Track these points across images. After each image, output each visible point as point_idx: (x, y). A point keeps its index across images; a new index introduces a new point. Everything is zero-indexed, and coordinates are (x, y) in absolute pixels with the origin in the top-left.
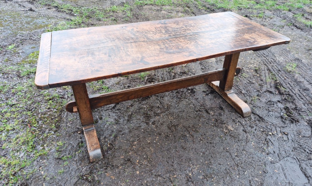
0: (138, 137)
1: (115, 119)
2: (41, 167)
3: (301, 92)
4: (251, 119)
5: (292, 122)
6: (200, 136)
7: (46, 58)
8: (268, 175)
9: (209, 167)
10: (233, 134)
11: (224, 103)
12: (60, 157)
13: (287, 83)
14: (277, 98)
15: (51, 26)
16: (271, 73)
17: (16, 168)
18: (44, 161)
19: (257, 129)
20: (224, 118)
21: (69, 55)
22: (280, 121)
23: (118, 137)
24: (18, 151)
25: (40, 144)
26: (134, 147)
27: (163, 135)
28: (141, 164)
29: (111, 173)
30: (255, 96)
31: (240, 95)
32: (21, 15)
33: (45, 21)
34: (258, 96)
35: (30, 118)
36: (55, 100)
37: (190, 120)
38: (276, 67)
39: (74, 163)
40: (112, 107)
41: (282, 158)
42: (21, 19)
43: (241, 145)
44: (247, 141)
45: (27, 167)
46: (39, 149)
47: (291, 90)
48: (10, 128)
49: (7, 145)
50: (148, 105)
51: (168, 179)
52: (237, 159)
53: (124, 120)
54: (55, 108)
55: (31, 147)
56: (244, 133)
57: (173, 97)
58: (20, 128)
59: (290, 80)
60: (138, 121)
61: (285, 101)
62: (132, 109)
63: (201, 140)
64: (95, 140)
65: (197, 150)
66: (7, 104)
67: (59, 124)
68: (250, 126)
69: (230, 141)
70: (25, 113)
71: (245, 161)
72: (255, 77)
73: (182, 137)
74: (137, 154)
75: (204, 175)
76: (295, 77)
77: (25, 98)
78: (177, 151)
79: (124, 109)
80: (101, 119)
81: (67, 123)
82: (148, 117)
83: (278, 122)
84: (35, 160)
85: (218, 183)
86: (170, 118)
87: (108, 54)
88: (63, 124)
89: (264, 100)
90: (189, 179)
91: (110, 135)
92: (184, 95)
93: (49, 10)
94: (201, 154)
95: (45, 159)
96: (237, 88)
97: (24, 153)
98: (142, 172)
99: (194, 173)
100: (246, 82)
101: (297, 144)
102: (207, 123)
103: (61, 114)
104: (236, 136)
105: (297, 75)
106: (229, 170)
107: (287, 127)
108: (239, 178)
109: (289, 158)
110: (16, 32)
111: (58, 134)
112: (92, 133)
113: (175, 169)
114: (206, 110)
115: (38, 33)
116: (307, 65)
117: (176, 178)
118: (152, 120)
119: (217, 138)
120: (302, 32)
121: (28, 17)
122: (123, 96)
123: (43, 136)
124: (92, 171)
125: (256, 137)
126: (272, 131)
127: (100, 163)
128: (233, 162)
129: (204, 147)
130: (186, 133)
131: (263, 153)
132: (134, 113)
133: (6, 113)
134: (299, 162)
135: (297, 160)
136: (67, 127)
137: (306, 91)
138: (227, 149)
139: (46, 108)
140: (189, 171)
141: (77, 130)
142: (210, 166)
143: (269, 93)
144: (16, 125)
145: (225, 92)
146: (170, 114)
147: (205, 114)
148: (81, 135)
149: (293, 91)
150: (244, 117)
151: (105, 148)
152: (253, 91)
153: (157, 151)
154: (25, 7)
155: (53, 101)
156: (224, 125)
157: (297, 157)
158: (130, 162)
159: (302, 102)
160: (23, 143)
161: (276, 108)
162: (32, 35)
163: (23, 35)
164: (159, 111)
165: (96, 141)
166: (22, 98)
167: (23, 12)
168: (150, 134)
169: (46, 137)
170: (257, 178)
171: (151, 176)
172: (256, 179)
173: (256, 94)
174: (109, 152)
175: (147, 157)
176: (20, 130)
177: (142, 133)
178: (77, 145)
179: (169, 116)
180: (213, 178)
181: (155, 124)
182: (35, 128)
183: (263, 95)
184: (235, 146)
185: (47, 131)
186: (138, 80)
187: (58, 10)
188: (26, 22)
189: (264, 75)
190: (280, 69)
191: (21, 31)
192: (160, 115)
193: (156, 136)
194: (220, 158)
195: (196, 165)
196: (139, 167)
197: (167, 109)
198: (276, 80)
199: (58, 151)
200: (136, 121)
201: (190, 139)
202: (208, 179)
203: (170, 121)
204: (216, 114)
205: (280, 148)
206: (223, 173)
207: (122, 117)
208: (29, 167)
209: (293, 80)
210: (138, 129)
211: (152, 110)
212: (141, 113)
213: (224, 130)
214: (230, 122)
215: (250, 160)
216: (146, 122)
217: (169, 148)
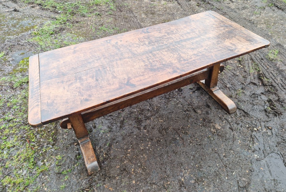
0: (131, 144)
1: (109, 127)
2: (44, 183)
3: (283, 81)
4: (236, 115)
5: (276, 116)
6: (189, 138)
7: (36, 88)
8: (254, 173)
9: (200, 171)
10: (220, 133)
11: (210, 99)
12: (60, 172)
13: (270, 73)
14: (260, 90)
15: (37, 27)
16: (254, 62)
17: (20, 187)
18: (46, 177)
19: (243, 125)
20: (211, 116)
21: (58, 83)
22: (264, 115)
23: (113, 146)
24: (21, 168)
25: (40, 160)
26: (128, 155)
27: (155, 140)
28: (136, 173)
29: (109, 184)
30: (240, 89)
31: (225, 89)
32: (6, 17)
33: (30, 22)
34: (242, 89)
35: (28, 132)
37: (179, 121)
38: (258, 56)
39: (73, 177)
41: (267, 154)
42: (6, 21)
43: (228, 145)
44: (234, 140)
45: (30, 185)
46: (40, 165)
47: (274, 80)
48: (10, 146)
49: (10, 164)
50: (138, 108)
51: (162, 186)
52: (225, 159)
53: (117, 126)
55: (32, 164)
56: (231, 131)
57: (162, 97)
58: (19, 144)
59: (272, 69)
60: (130, 126)
61: (269, 92)
62: (123, 114)
63: (190, 142)
64: (91, 152)
65: (187, 153)
66: (4, 119)
67: (56, 137)
68: (236, 123)
69: (218, 142)
70: (22, 127)
71: (233, 161)
72: (239, 68)
73: (173, 140)
74: (131, 163)
75: (195, 180)
76: (278, 65)
77: (21, 112)
78: (169, 156)
79: (116, 115)
80: (95, 127)
81: (63, 135)
82: (139, 121)
83: (262, 116)
84: (37, 177)
85: (208, 186)
86: (160, 121)
87: (95, 78)
88: (59, 136)
89: (248, 93)
90: (182, 185)
91: (105, 145)
92: (172, 94)
93: (33, 9)
94: (192, 157)
95: (46, 175)
96: (222, 82)
97: (26, 171)
98: (138, 181)
99: (186, 178)
100: (230, 75)
101: (280, 139)
102: (195, 123)
103: (57, 126)
104: (223, 135)
105: (279, 63)
106: (219, 172)
107: (270, 120)
108: (228, 180)
109: (273, 154)
110: (3, 38)
111: (56, 147)
112: (87, 145)
113: (168, 176)
114: (194, 109)
115: (25, 36)
117: (169, 185)
118: (143, 124)
119: (206, 139)
120: (283, 13)
121: (13, 18)
122: (113, 107)
123: (43, 151)
124: (91, 184)
125: (242, 134)
126: (256, 127)
127: (98, 175)
128: (222, 163)
129: (194, 149)
130: (176, 136)
131: (250, 151)
132: (125, 119)
133: (4, 129)
134: (283, 157)
135: (281, 155)
136: (64, 139)
138: (216, 149)
140: (182, 176)
141: (73, 142)
142: (201, 169)
143: (253, 85)
144: (16, 141)
145: (211, 89)
146: (159, 116)
147: (193, 114)
148: (78, 147)
149: (276, 81)
150: (229, 114)
151: (101, 159)
152: (237, 84)
153: (150, 158)
154: (9, 7)
156: (211, 124)
157: (280, 153)
158: (126, 172)
159: (284, 93)
160: (25, 160)
161: (260, 101)
162: (20, 39)
163: (11, 41)
164: (149, 114)
165: (92, 154)
166: (18, 112)
167: (8, 13)
168: (142, 141)
169: (45, 152)
170: (244, 177)
171: (146, 185)
172: (244, 179)
173: (240, 87)
174: (105, 163)
175: (141, 165)
176: (19, 147)
177: (135, 139)
178: (74, 157)
179: (159, 119)
180: (203, 181)
181: (146, 128)
182: (33, 144)
183: (247, 88)
184: (223, 146)
185: (45, 146)
187: (42, 8)
188: (12, 25)
189: (247, 65)
190: (263, 58)
191: (8, 36)
192: (151, 118)
193: (148, 142)
194: (210, 160)
195: (187, 170)
196: (135, 176)
197: (157, 111)
198: (259, 71)
199: (57, 166)
200: (129, 127)
201: (181, 143)
202: (199, 183)
203: (161, 125)
204: (203, 112)
205: (265, 144)
206: (213, 176)
207: (115, 123)
208: (32, 185)
209: (275, 68)
210: (130, 135)
211: (142, 114)
212: (133, 118)
213: (212, 130)
214: (217, 120)
215: (237, 159)
216: (138, 128)
217: (161, 154)
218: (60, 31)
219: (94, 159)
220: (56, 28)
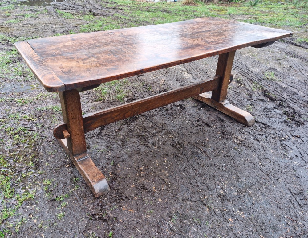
0: (142, 161)
1: (107, 146)
2: (31, 214)
3: (291, 96)
4: (256, 127)
5: (298, 125)
6: (213, 151)
8: (303, 180)
9: (239, 182)
10: (246, 144)
12: (53, 198)
13: (274, 91)
14: (270, 105)
16: (254, 82)
18: (33, 206)
19: (268, 136)
20: (228, 129)
22: (285, 126)
23: (119, 165)
25: (20, 187)
26: (142, 173)
27: (171, 155)
28: (160, 191)
29: (127, 206)
30: (249, 106)
34: (251, 105)
36: (22, 134)
37: (194, 136)
38: (255, 77)
39: (74, 203)
40: (98, 133)
43: (261, 154)
44: (264, 149)
45: (11, 218)
46: (21, 193)
47: (280, 96)
50: (139, 126)
51: (199, 202)
52: (263, 168)
53: (117, 145)
54: (25, 143)
55: (10, 191)
56: (257, 141)
57: (164, 115)
59: (274, 88)
61: (280, 106)
62: (122, 133)
63: (216, 154)
64: (96, 170)
67: (38, 160)
68: (259, 134)
69: (247, 152)
71: (273, 169)
72: (239, 87)
73: (194, 154)
74: (149, 181)
75: (237, 191)
78: (195, 170)
79: (113, 134)
80: (89, 148)
81: (47, 158)
82: (144, 139)
83: (283, 126)
84: (19, 208)
85: (256, 196)
86: (170, 137)
88: (42, 160)
89: (259, 108)
90: (223, 198)
91: (108, 164)
92: (175, 112)
94: (224, 169)
95: (32, 204)
98: (165, 199)
99: (225, 191)
100: (233, 93)
102: (214, 137)
103: (36, 149)
104: (251, 146)
105: (279, 83)
106: (262, 181)
107: (295, 130)
108: (276, 188)
111: (41, 172)
112: (88, 163)
113: (202, 190)
114: (206, 123)
116: (283, 73)
117: (208, 199)
118: (151, 141)
119: (232, 151)
122: (118, 113)
123: (21, 177)
125: (270, 144)
126: (283, 136)
128: (261, 172)
129: (223, 161)
130: (196, 150)
131: (287, 159)
132: (126, 137)
136: (49, 162)
137: (295, 96)
138: (248, 160)
139: (13, 145)
140: (220, 189)
141: (63, 164)
142: (240, 180)
143: (260, 102)
145: (221, 102)
146: (168, 132)
147: (207, 128)
148: (71, 169)
149: (283, 97)
150: (248, 126)
151: (108, 179)
152: (244, 101)
153: (172, 173)
155: (19, 136)
156: (233, 137)
158: (146, 190)
159: (297, 106)
161: (275, 114)
164: (154, 131)
165: (96, 171)
168: (155, 157)
169: (25, 177)
170: (294, 184)
171: (178, 202)
173: (249, 103)
174: (114, 183)
175: (164, 182)
177: (145, 156)
178: (69, 180)
179: (168, 135)
180: (249, 192)
181: (156, 145)
182: (6, 169)
183: (256, 104)
184: (255, 156)
185: (24, 170)
186: (116, 102)
189: (247, 85)
190: (260, 79)
192: (158, 135)
193: (163, 157)
194: (246, 170)
195: (224, 182)
196: (159, 194)
197: (163, 128)
198: (262, 88)
199: (47, 192)
200: (133, 145)
201: (204, 156)
202: (243, 194)
203: (172, 140)
204: (219, 127)
205: (300, 151)
206: (257, 185)
207: (114, 142)
208: (13, 217)
209: (277, 87)
210: (138, 153)
211: (146, 131)
212: (135, 136)
213: (236, 142)
214: (237, 133)
215: (277, 167)
216: (144, 145)
217: (185, 169)
218: (19, 60)
219: (102, 176)
220: (13, 57)
